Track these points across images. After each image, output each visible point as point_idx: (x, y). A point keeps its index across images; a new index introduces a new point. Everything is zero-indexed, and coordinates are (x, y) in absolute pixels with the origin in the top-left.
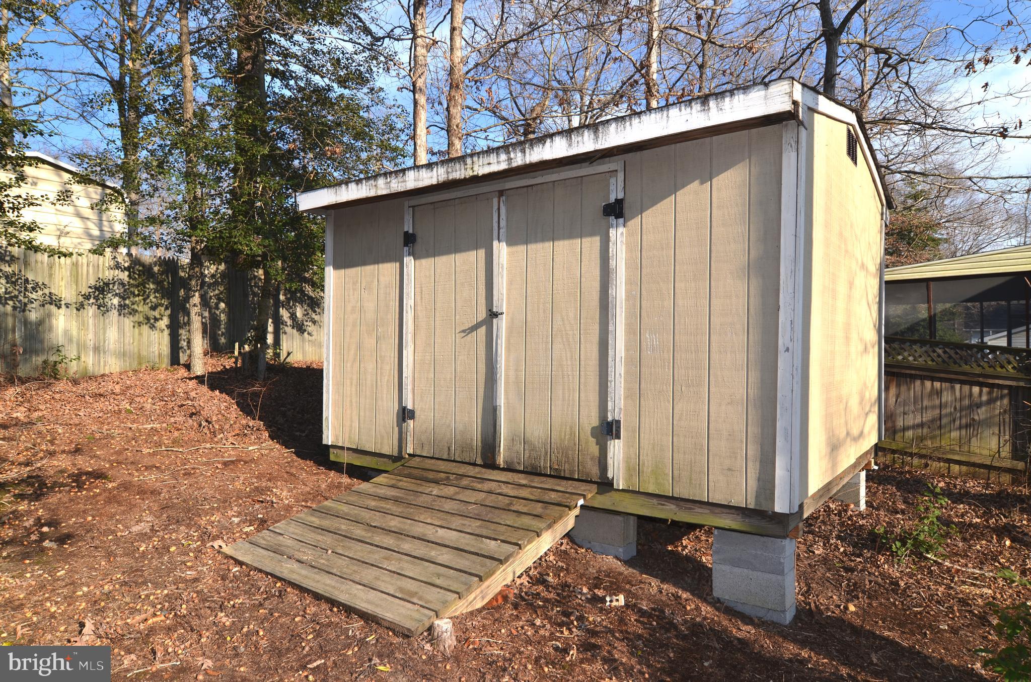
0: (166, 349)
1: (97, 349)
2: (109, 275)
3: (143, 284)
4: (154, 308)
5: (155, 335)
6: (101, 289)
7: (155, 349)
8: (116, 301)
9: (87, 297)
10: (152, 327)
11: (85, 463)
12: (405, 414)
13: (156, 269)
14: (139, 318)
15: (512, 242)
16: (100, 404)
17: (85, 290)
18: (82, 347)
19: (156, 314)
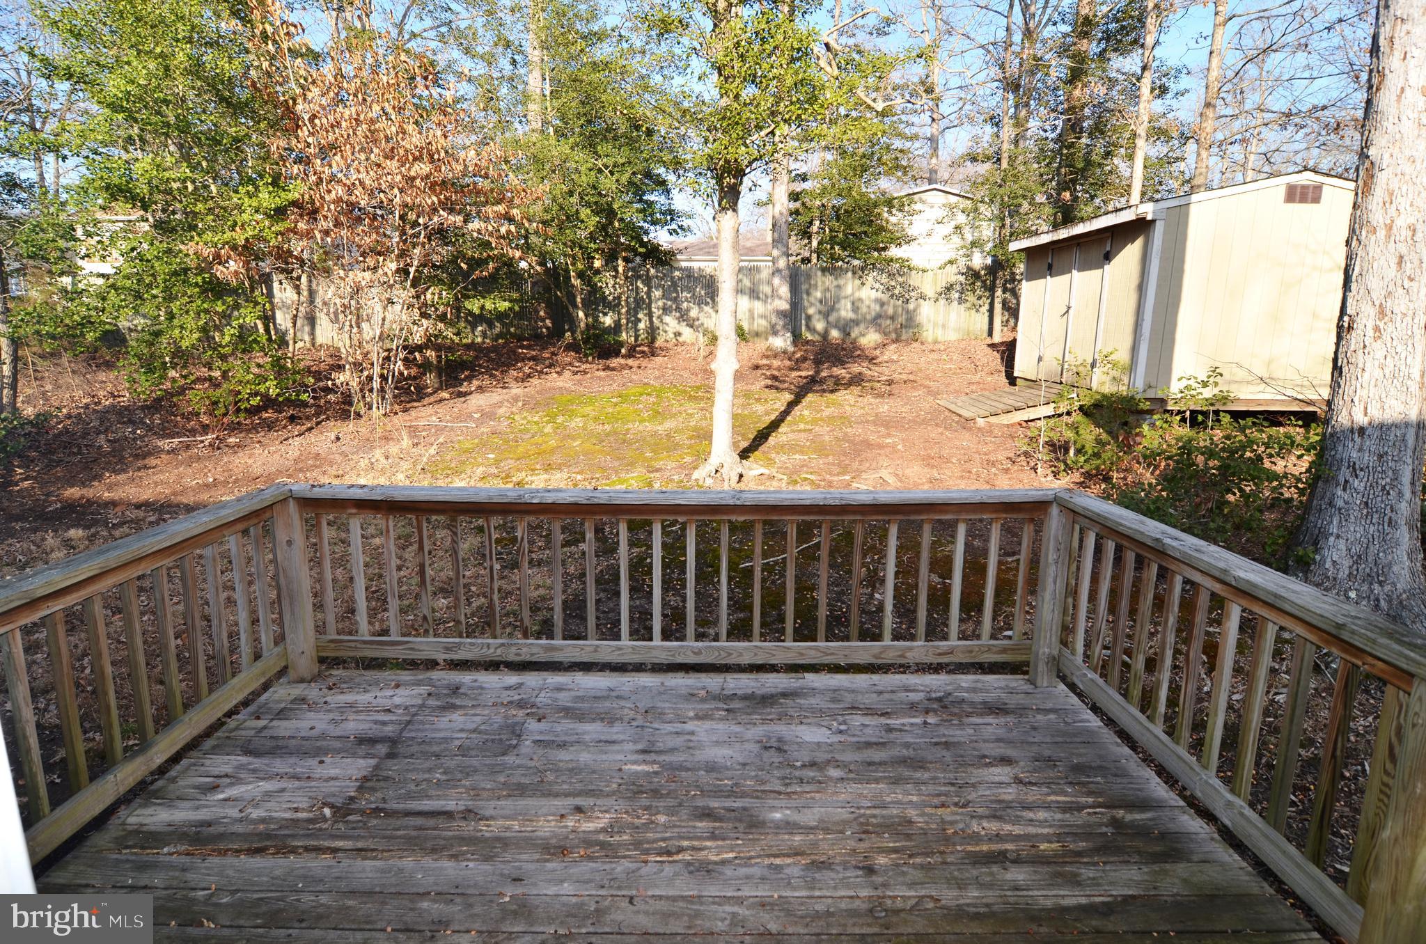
0: (986, 327)
1: (944, 326)
2: (953, 279)
3: (973, 283)
4: (979, 298)
5: (978, 316)
6: (949, 288)
7: (978, 326)
8: (957, 295)
9: (940, 294)
10: (978, 311)
11: (912, 377)
12: (1040, 359)
13: (982, 273)
14: (968, 305)
15: (1079, 270)
16: (932, 356)
17: (939, 290)
18: (935, 325)
19: (981, 302)
